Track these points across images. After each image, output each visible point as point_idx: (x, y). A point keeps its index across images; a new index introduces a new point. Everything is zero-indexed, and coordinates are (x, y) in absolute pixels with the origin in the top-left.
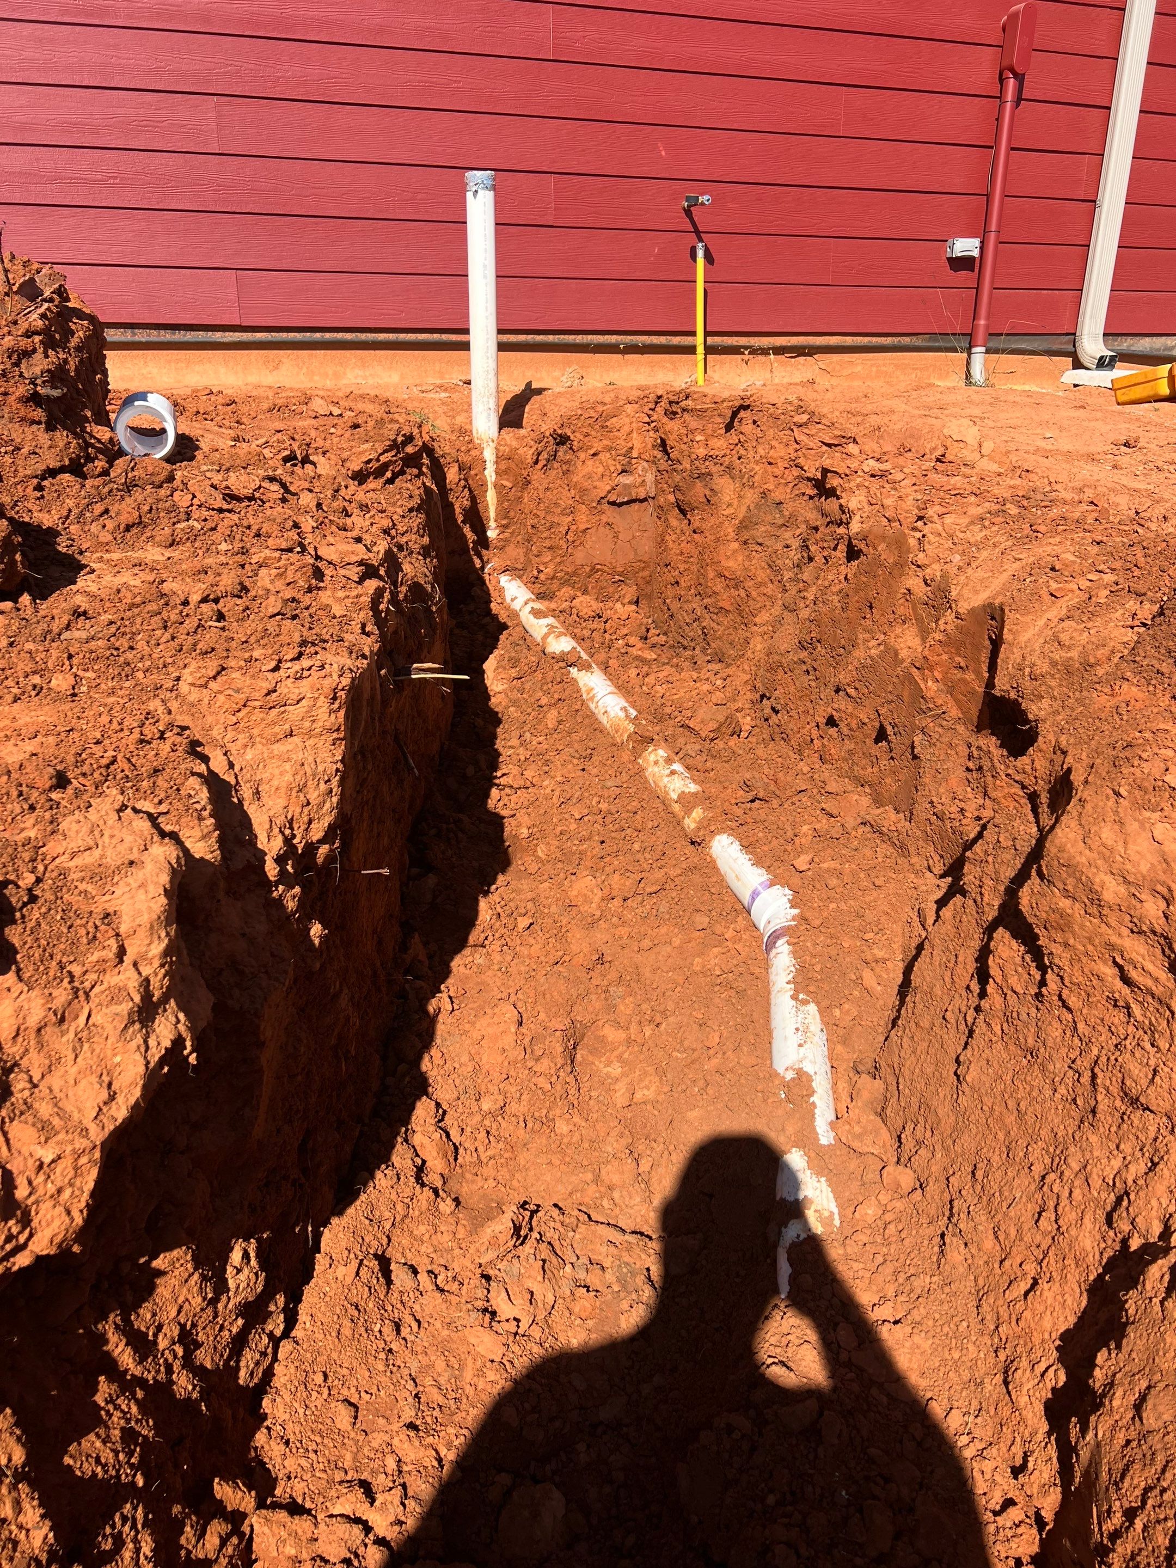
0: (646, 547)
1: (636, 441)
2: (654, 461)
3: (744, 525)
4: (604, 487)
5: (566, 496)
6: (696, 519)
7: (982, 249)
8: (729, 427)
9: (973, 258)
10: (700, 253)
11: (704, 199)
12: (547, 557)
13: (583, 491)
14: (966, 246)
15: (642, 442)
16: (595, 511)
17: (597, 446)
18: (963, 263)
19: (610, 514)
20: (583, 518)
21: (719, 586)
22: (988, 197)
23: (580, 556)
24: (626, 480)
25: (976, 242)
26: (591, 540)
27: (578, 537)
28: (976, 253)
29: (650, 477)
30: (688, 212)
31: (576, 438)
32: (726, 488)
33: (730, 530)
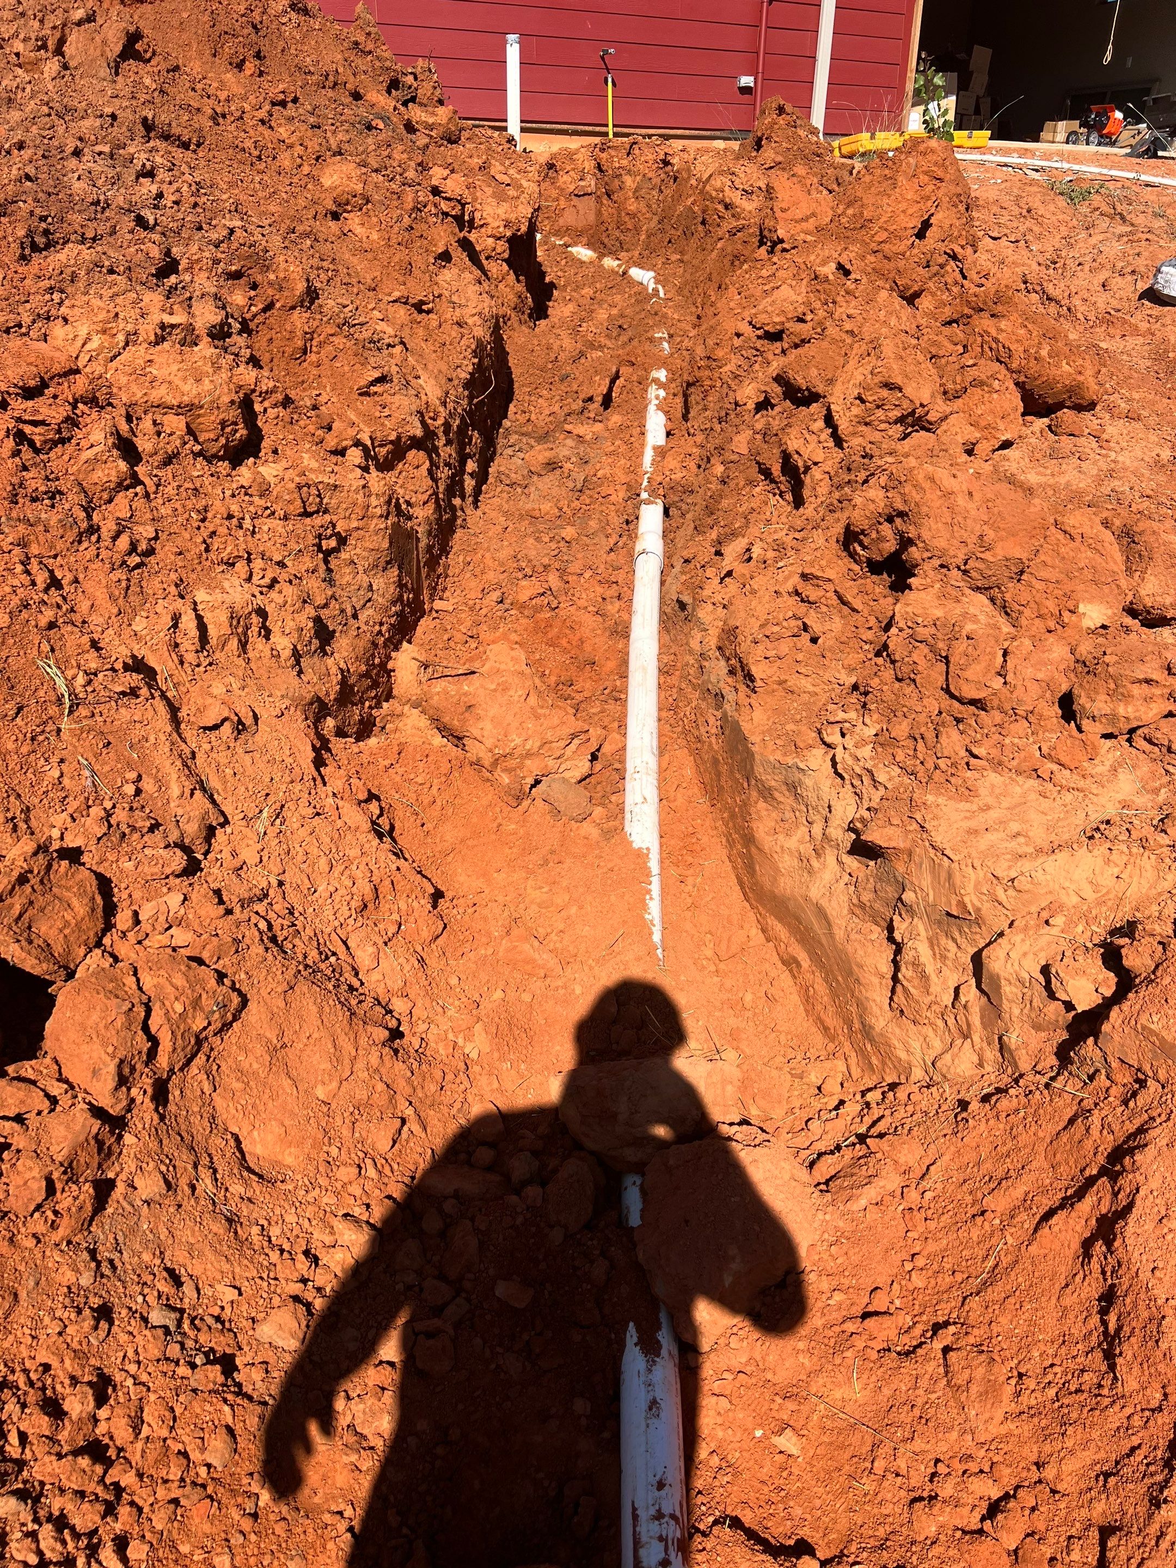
0: (592, 218)
1: (586, 165)
2: (595, 175)
3: (636, 191)
4: (572, 187)
5: (554, 193)
6: (615, 197)
7: (755, 83)
8: (628, 154)
9: (750, 88)
10: (610, 80)
11: (611, 51)
12: (546, 222)
13: (562, 190)
14: (747, 81)
15: (589, 165)
16: (568, 199)
17: (568, 168)
18: (746, 90)
19: (575, 201)
20: (563, 204)
21: (627, 219)
22: (757, 53)
23: (561, 222)
24: (582, 183)
25: (752, 78)
26: (566, 213)
27: (560, 213)
28: (752, 85)
29: (593, 183)
30: (603, 58)
31: (558, 164)
32: (629, 181)
33: (631, 194)
